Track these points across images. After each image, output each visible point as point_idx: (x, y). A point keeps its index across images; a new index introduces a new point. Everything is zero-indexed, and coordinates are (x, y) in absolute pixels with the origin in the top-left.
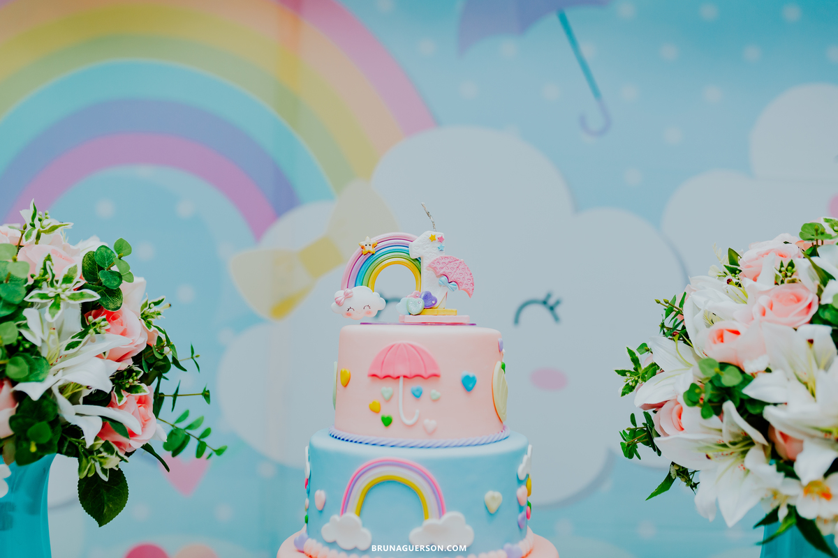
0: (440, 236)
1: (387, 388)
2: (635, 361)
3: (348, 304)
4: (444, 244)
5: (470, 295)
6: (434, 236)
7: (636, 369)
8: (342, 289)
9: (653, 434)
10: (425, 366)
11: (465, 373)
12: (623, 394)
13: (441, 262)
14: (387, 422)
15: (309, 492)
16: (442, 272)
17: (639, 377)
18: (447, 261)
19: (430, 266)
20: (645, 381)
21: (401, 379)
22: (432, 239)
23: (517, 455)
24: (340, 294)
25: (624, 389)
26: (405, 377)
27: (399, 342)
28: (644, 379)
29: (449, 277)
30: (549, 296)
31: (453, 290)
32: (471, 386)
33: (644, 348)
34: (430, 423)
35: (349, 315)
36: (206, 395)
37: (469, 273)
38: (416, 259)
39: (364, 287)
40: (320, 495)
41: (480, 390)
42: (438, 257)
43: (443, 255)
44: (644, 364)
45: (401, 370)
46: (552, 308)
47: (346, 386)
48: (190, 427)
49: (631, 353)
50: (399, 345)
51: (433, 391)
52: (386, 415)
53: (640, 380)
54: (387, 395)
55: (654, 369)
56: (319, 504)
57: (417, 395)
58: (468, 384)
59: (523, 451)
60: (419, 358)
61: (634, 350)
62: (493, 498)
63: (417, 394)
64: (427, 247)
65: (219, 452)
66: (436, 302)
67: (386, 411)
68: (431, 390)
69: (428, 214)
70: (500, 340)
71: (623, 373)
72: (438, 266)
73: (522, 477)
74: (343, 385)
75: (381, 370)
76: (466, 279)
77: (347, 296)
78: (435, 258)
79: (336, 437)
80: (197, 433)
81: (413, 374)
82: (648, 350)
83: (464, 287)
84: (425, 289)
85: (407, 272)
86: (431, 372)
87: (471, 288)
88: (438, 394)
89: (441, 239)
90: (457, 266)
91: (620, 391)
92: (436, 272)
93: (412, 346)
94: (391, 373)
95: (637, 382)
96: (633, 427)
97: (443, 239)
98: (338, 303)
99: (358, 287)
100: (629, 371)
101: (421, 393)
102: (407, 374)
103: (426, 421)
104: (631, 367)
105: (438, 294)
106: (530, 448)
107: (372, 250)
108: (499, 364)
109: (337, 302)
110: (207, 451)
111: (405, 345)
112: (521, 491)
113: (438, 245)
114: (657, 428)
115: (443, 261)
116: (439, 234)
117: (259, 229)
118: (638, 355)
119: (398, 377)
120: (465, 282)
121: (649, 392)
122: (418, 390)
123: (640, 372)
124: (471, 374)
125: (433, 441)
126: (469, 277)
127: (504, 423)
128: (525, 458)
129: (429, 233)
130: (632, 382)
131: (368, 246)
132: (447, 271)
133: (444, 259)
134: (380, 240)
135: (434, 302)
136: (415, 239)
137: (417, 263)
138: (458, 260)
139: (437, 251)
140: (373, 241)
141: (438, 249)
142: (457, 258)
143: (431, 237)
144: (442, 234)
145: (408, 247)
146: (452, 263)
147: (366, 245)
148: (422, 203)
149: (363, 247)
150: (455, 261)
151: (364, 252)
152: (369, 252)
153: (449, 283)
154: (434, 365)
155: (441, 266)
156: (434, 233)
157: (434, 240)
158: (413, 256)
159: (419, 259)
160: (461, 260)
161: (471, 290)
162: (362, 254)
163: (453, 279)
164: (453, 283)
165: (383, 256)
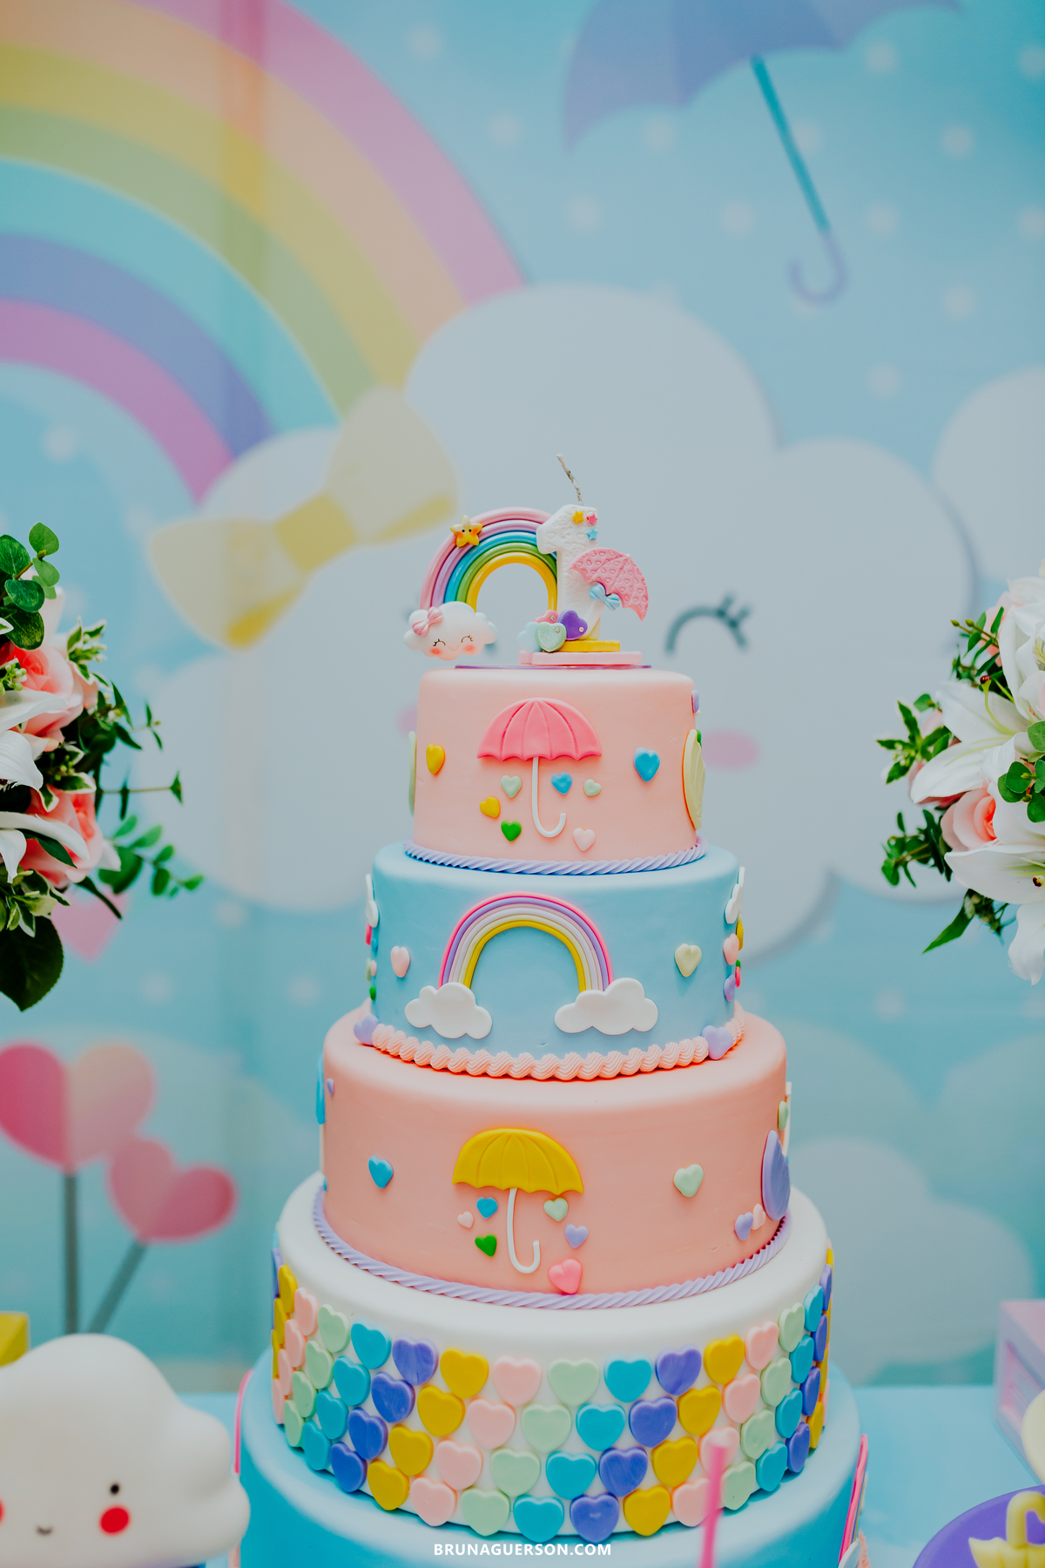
0: (590, 514)
1: (510, 778)
2: (911, 723)
3: (435, 634)
4: (598, 526)
5: (641, 616)
6: (582, 515)
7: (912, 738)
8: (422, 608)
9: (941, 848)
10: (575, 739)
11: (641, 750)
12: (890, 780)
13: (593, 559)
14: (512, 833)
15: (376, 950)
16: (595, 576)
17: (917, 752)
18: (603, 558)
19: (575, 567)
20: (928, 760)
21: (535, 762)
22: (577, 520)
23: (724, 884)
24: (421, 616)
25: (892, 772)
26: (541, 758)
27: (532, 700)
28: (927, 756)
29: (608, 585)
30: (728, 601)
31: (613, 607)
32: (650, 771)
33: (925, 701)
34: (585, 835)
35: (436, 652)
36: (176, 789)
37: (640, 578)
38: (550, 555)
40: (400, 954)
41: (666, 779)
42: (588, 551)
43: (597, 548)
44: (926, 731)
45: (535, 746)
46: (733, 624)
47: (437, 774)
48: (140, 843)
49: (905, 710)
50: (532, 704)
51: (589, 782)
52: (510, 822)
53: (919, 757)
54: (511, 790)
55: (943, 738)
56: (398, 967)
57: (563, 789)
58: (645, 770)
59: (732, 878)
60: (567, 725)
61: (910, 705)
62: (688, 953)
63: (562, 785)
64: (569, 534)
65: (191, 885)
66: (585, 629)
67: (510, 815)
68: (585, 781)
69: (569, 474)
70: (693, 692)
71: (890, 745)
73: (731, 920)
74: (431, 771)
75: (501, 749)
76: (635, 589)
77: (435, 621)
78: (584, 554)
79: (415, 857)
80: (149, 853)
81: (556, 752)
82: (932, 705)
83: (631, 601)
84: (565, 606)
85: (533, 576)
86: (584, 750)
87: (643, 604)
88: (598, 785)
89: (592, 520)
90: (620, 566)
91: (885, 774)
92: (586, 578)
93: (553, 706)
94: (517, 752)
95: (912, 759)
96: (899, 834)
97: (596, 519)
99: (450, 604)
100: (901, 742)
101: (569, 785)
102: (544, 751)
103: (578, 831)
104: (903, 734)
105: (589, 615)
106: (742, 871)
107: (475, 540)
108: (693, 735)
109: (416, 631)
110: (171, 884)
111: (540, 705)
112: (730, 942)
113: (586, 529)
114: (946, 836)
115: (596, 558)
116: (588, 511)
117: (199, 482)
118: (916, 713)
119: (531, 759)
120: (634, 594)
121: (936, 778)
122: (563, 780)
123: (919, 742)
124: (651, 753)
125: (589, 864)
126: (637, 585)
127: (698, 832)
128: (737, 888)
129: (569, 509)
130: (906, 758)
131: (467, 532)
132: (604, 576)
133: (598, 555)
134: (485, 521)
135: (581, 629)
136: (547, 519)
137: (551, 561)
138: (621, 556)
139: (585, 540)
140: (475, 522)
141: (587, 537)
142: (621, 553)
143: (574, 515)
144: (593, 509)
145: (535, 533)
146: (612, 561)
147: (463, 531)
148: (558, 455)
149: (457, 535)
150: (617, 557)
151: (460, 542)
152: (468, 544)
153: (607, 596)
154: (591, 738)
155: (593, 566)
156: (580, 508)
157: (581, 522)
158: (544, 549)
159: (553, 555)
160: (628, 555)
161: (643, 607)
162: (456, 546)
163: (613, 588)
164: (614, 596)
165: (492, 550)
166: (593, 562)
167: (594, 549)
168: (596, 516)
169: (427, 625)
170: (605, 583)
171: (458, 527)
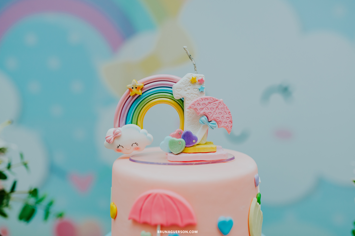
0: (200, 78)
1: (146, 232)
3: (118, 142)
4: (204, 85)
6: (195, 79)
8: (114, 128)
10: (181, 215)
13: (201, 103)
16: (202, 112)
18: (207, 102)
19: (190, 107)
22: (193, 82)
26: (162, 226)
29: (209, 117)
31: (213, 128)
32: (227, 230)
35: (120, 151)
37: (227, 111)
38: (180, 99)
39: (133, 125)
42: (198, 99)
43: (204, 96)
50: (156, 195)
58: (224, 229)
64: (189, 89)
66: (196, 141)
69: (190, 57)
70: (256, 176)
72: (199, 107)
75: (140, 217)
76: (225, 117)
77: (117, 136)
78: (195, 100)
81: (170, 224)
83: (223, 124)
84: (187, 129)
86: (187, 221)
87: (230, 125)
89: (201, 82)
90: (216, 106)
92: (197, 113)
93: (169, 197)
97: (203, 81)
98: (109, 141)
102: (164, 223)
105: (198, 133)
107: (140, 92)
108: (255, 200)
109: (107, 141)
113: (199, 87)
115: (202, 102)
116: (199, 76)
120: (224, 120)
124: (228, 219)
126: (228, 115)
129: (189, 76)
131: (134, 89)
132: (207, 112)
133: (204, 100)
134: (145, 82)
135: (194, 141)
136: (179, 80)
137: (181, 103)
138: (217, 101)
139: (198, 92)
140: (140, 84)
141: (198, 90)
142: (217, 99)
143: (191, 79)
144: (202, 75)
145: (172, 88)
146: (212, 104)
147: (133, 88)
148: (184, 47)
149: (130, 90)
150: (215, 101)
151: (132, 94)
152: (136, 94)
153: (209, 122)
154: (190, 215)
155: (201, 107)
156: (194, 75)
157: (195, 83)
158: (177, 97)
159: (182, 99)
160: (221, 100)
161: (230, 127)
162: (130, 96)
163: (212, 118)
164: (213, 122)
165: (150, 97)
166: (201, 104)
167: (201, 97)
168: (204, 79)
169: (113, 138)
170: (208, 116)
171: (130, 86)
